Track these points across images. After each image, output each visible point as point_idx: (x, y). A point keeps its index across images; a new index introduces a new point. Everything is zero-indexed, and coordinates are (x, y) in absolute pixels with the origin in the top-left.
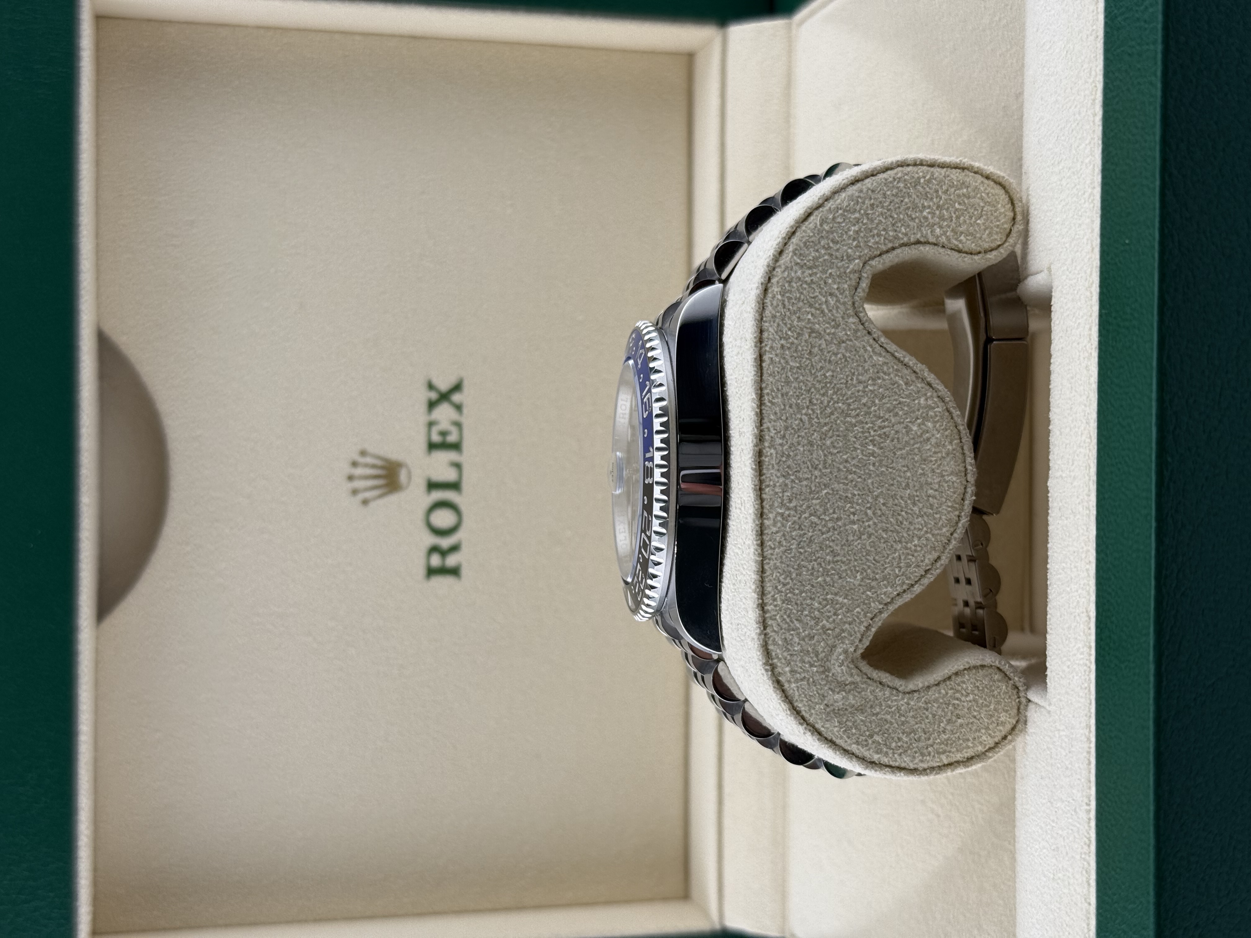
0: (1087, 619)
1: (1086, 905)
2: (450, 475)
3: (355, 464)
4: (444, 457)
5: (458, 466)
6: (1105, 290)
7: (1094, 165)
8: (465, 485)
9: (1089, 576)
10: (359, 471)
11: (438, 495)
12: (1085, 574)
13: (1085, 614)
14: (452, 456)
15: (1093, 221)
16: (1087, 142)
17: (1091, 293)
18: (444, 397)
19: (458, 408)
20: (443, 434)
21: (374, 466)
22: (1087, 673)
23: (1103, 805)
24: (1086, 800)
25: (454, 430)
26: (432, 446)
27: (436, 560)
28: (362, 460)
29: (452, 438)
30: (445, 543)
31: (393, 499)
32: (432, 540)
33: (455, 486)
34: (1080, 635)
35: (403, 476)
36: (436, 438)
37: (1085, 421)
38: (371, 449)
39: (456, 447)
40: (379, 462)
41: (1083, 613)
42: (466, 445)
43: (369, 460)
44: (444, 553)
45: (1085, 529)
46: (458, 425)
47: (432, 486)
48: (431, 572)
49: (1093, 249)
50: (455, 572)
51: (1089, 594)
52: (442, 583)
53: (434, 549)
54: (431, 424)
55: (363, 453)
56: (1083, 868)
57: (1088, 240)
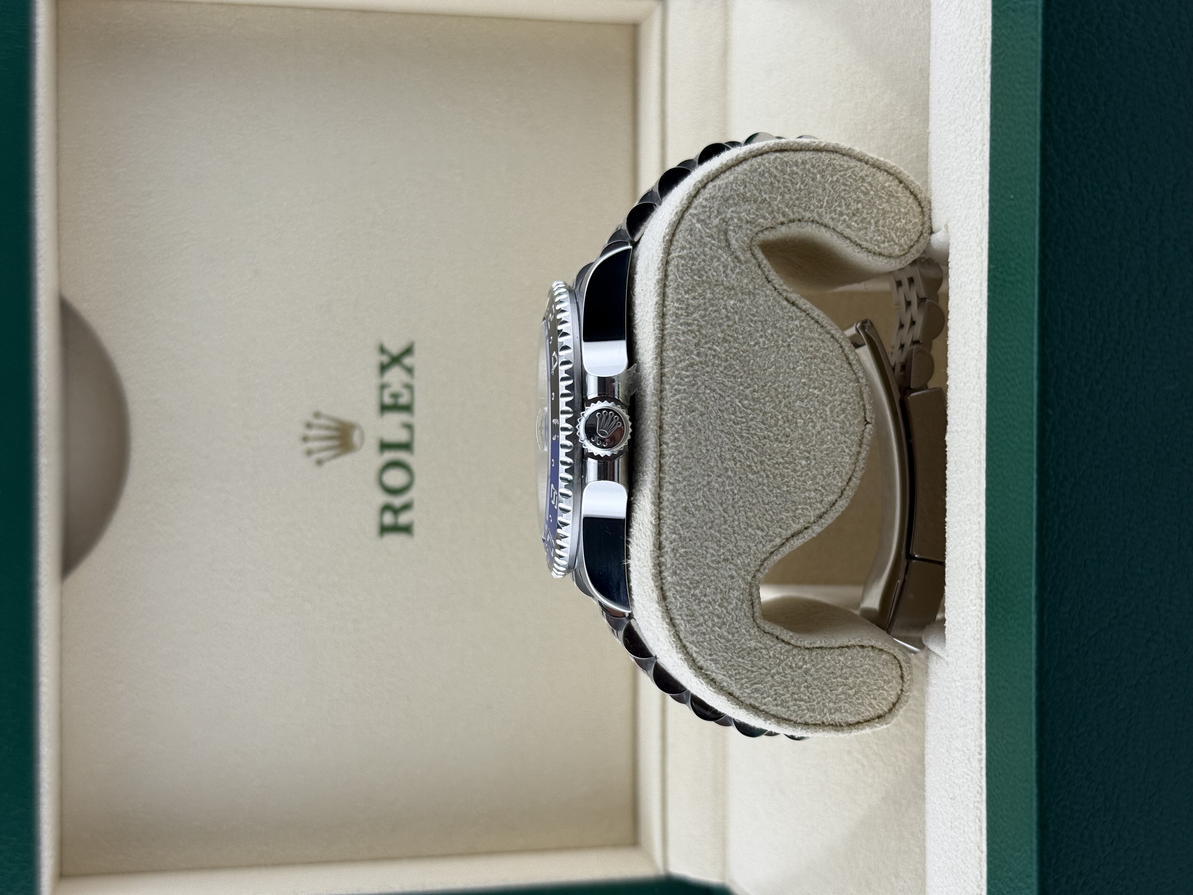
0: (979, 571)
1: (979, 853)
2: (402, 436)
3: (309, 426)
4: (396, 418)
5: (409, 427)
6: (993, 245)
7: (984, 123)
8: (417, 446)
9: (980, 529)
10: (313, 433)
11: (390, 455)
12: (978, 527)
13: (977, 566)
14: (403, 417)
15: (983, 178)
16: (978, 99)
17: (982, 249)
18: (396, 360)
19: (410, 370)
20: (395, 396)
21: (328, 428)
22: (979, 624)
23: (992, 754)
24: (978, 750)
25: (405, 392)
26: (384, 408)
27: (388, 518)
28: (316, 421)
29: (404, 400)
30: (398, 501)
31: (347, 459)
32: (384, 499)
33: (407, 447)
34: (973, 587)
35: (356, 437)
36: (388, 400)
37: (976, 376)
38: (324, 411)
39: (407, 408)
40: (332, 424)
41: (975, 565)
42: (418, 406)
43: (322, 422)
44: (396, 511)
45: (977, 482)
46: (409, 387)
47: (385, 446)
48: (384, 530)
49: (983, 205)
50: (407, 529)
51: (980, 546)
52: (394, 540)
53: (387, 508)
54: (383, 387)
55: (317, 415)
56: (976, 816)
57: (979, 196)
